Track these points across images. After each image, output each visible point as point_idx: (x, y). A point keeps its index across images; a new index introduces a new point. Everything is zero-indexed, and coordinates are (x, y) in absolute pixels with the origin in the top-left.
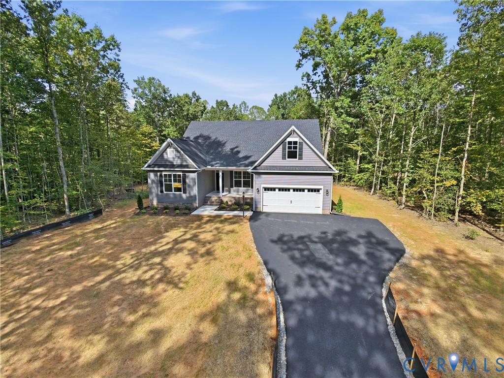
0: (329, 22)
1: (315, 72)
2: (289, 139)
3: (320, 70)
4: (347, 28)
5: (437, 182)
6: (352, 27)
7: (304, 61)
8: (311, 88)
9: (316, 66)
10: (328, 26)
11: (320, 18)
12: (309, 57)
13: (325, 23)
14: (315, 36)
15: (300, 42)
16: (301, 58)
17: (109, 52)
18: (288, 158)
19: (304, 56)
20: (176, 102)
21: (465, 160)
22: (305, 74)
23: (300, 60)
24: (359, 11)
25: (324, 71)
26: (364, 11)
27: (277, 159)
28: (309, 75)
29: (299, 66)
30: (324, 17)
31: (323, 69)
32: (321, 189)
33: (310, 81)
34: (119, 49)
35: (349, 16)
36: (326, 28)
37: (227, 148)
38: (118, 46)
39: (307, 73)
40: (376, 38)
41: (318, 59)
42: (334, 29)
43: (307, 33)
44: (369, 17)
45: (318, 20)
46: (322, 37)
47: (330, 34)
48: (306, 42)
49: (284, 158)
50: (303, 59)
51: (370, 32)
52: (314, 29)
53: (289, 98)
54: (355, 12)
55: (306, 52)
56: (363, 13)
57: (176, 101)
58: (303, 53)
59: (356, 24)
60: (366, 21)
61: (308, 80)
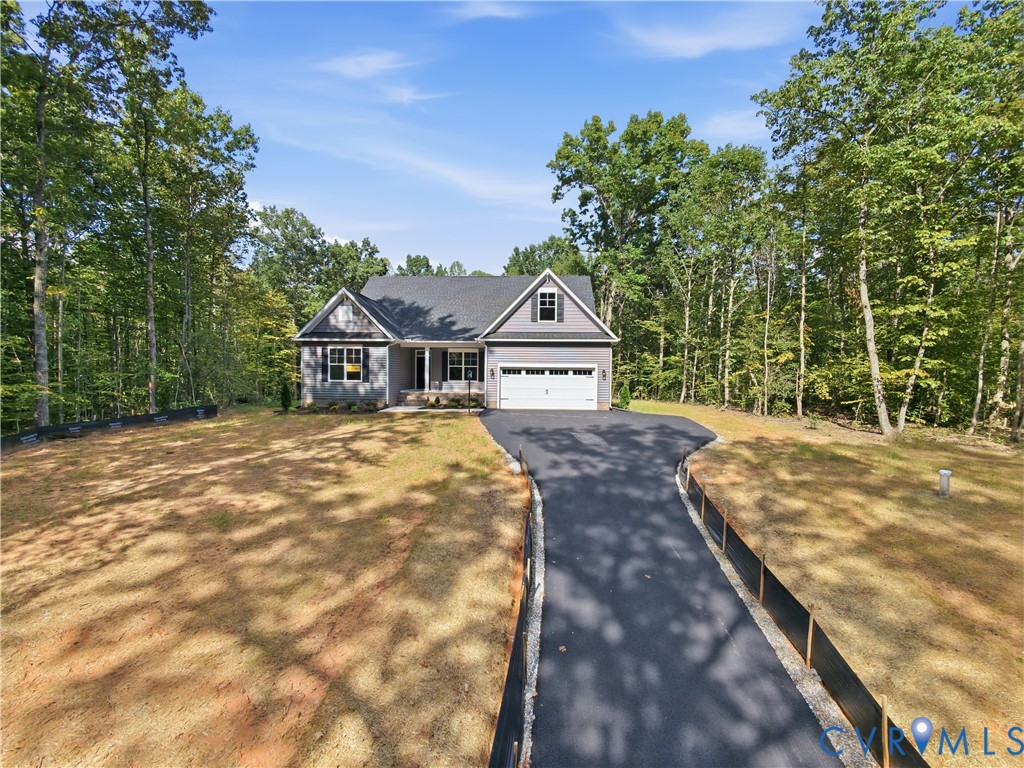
0: (604, 127)
1: (583, 209)
2: (542, 290)
3: (592, 206)
4: (631, 139)
5: (769, 358)
6: (639, 136)
7: (565, 188)
8: (578, 236)
9: (585, 199)
10: (602, 134)
11: (590, 122)
12: (573, 183)
13: (598, 130)
14: (582, 150)
15: (559, 156)
16: (560, 184)
17: (237, 152)
18: (541, 319)
19: (566, 181)
20: (334, 255)
21: (802, 322)
22: (567, 211)
23: (558, 186)
24: (649, 115)
25: (599, 208)
26: (656, 116)
27: (523, 321)
28: (574, 214)
29: (556, 197)
30: (596, 120)
31: (598, 205)
32: (594, 369)
33: (576, 223)
34: (256, 148)
35: (634, 120)
36: (600, 138)
37: (434, 318)
38: (254, 143)
39: (570, 210)
40: (679, 155)
41: (588, 188)
42: (613, 139)
43: (569, 142)
44: (664, 124)
45: (586, 125)
46: (594, 150)
47: (606, 147)
48: (568, 158)
49: (534, 320)
50: (563, 185)
51: (667, 145)
52: (580, 138)
53: (540, 257)
54: (643, 116)
55: (568, 174)
56: (655, 118)
57: (334, 253)
58: (563, 175)
59: (645, 133)
60: (661, 129)
61: (573, 223)
